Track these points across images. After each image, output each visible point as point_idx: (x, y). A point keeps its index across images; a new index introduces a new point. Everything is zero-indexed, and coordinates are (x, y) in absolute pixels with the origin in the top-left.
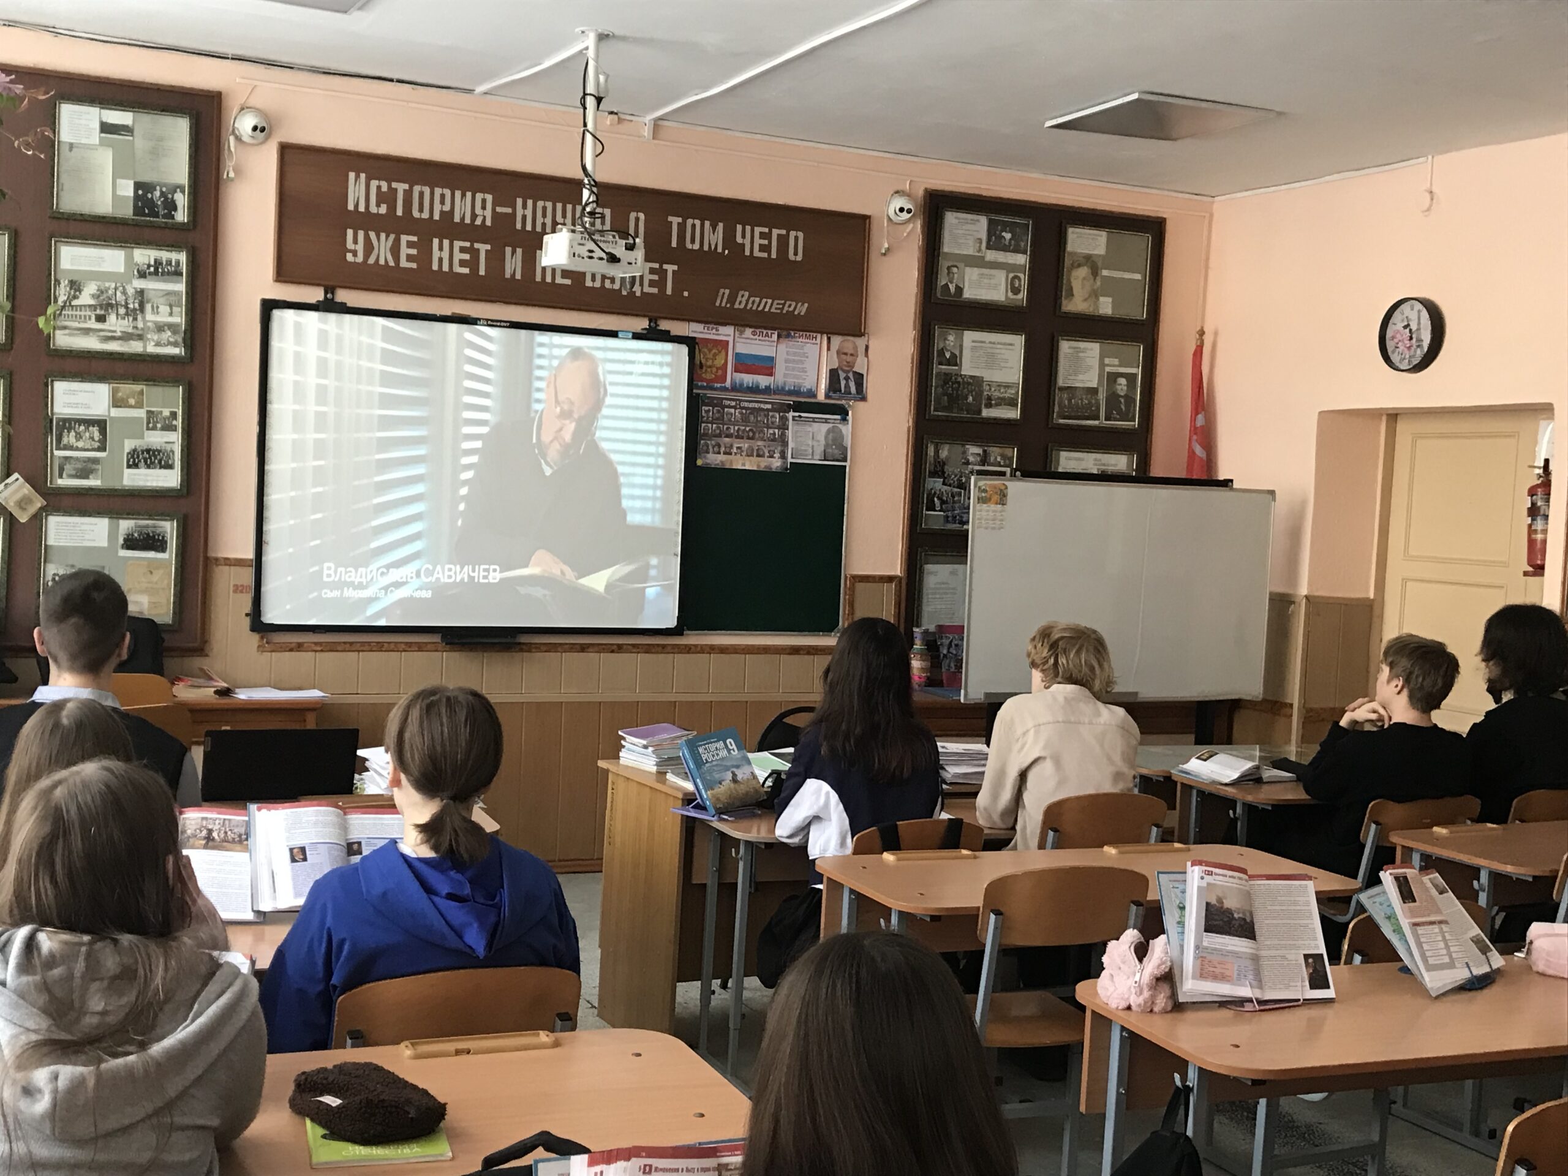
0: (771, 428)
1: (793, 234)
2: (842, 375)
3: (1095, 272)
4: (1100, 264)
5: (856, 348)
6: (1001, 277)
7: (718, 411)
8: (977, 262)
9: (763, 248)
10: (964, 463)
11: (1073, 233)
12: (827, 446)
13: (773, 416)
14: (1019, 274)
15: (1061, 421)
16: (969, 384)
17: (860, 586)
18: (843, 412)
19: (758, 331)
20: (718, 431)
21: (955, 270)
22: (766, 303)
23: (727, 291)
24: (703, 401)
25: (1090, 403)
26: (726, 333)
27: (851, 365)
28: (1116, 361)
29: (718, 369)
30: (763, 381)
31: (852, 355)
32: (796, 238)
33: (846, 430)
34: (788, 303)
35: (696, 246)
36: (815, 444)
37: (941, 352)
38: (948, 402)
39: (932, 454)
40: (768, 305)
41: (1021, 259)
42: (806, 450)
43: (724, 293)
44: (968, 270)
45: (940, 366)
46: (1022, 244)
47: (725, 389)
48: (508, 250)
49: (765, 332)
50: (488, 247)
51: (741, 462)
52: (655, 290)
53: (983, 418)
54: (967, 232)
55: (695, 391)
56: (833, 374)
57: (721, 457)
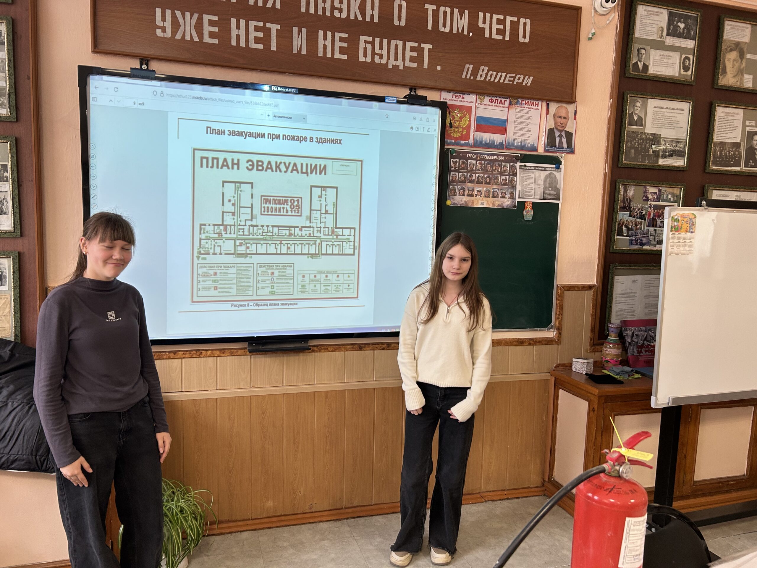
0: (504, 175)
1: (522, 21)
2: (557, 134)
3: (742, 55)
4: (745, 50)
5: (567, 112)
6: (676, 58)
7: (463, 162)
8: (659, 45)
9: (499, 32)
10: (644, 200)
11: (728, 25)
12: (545, 188)
13: (504, 166)
14: (689, 56)
15: (714, 167)
16: (649, 139)
17: (567, 293)
18: (557, 162)
19: (494, 99)
20: (463, 178)
21: (643, 51)
22: (501, 76)
23: (471, 66)
24: (452, 154)
25: (735, 154)
26: (470, 100)
27: (564, 126)
28: (753, 123)
29: (463, 129)
30: (498, 138)
31: (565, 118)
32: (525, 24)
33: (559, 176)
34: (518, 76)
35: (447, 30)
36: (536, 187)
37: (631, 115)
38: (635, 153)
39: (622, 193)
40: (504, 78)
41: (690, 44)
42: (530, 192)
43: (469, 68)
44: (652, 51)
45: (630, 127)
46: (692, 32)
47: (467, 145)
48: (295, 30)
49: (499, 99)
50: (279, 27)
51: (480, 201)
52: (415, 65)
53: (660, 166)
54: (653, 22)
55: (446, 147)
56: (551, 132)
57: (465, 199)
